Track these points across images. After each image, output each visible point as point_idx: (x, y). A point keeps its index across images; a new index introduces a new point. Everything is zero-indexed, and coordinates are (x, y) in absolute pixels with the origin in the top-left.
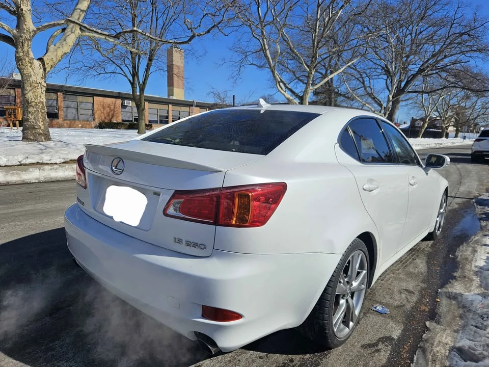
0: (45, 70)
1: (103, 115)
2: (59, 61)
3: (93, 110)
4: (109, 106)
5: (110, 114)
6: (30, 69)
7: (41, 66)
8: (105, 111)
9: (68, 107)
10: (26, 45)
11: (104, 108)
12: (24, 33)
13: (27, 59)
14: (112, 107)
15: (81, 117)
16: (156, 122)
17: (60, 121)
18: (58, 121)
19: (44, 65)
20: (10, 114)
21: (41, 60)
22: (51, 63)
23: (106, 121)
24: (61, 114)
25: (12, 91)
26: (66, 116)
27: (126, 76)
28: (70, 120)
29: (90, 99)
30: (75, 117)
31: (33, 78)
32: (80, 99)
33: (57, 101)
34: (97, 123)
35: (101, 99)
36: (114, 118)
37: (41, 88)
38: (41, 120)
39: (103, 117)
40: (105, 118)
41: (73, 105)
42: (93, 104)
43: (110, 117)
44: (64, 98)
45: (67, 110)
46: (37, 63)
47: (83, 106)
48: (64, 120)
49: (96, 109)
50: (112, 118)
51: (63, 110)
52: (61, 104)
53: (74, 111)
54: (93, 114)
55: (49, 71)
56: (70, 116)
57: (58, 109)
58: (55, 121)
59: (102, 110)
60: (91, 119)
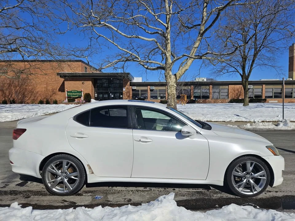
0: (176, 79)
1: (233, 95)
2: (183, 74)
3: (228, 93)
4: (238, 90)
5: (238, 94)
6: (170, 80)
7: (175, 77)
8: (235, 93)
9: (214, 92)
10: (168, 70)
11: (234, 91)
12: (167, 65)
13: (168, 76)
14: (240, 90)
15: (221, 97)
16: (271, 97)
17: (210, 100)
18: (208, 100)
19: (176, 77)
20: (182, 98)
21: (175, 75)
22: (179, 75)
23: (236, 98)
24: (211, 96)
25: (190, 87)
26: (213, 97)
27: (238, 72)
28: (215, 99)
29: (227, 87)
30: (217, 97)
31: (171, 83)
32: (221, 87)
33: (209, 89)
34: (229, 100)
35: (233, 86)
36: (241, 96)
37: (174, 87)
38: (173, 101)
39: (234, 97)
40: (235, 97)
41: (217, 91)
42: (228, 89)
43: (238, 96)
44: (213, 88)
45: (214, 94)
46: (173, 77)
47: (222, 91)
48: (212, 99)
49: (230, 92)
50: (239, 96)
51: (212, 94)
52: (211, 91)
53: (217, 94)
54: (228, 95)
55: (178, 79)
56: (215, 97)
57: (209, 94)
58: (207, 100)
59: (233, 92)
60: (227, 98)
